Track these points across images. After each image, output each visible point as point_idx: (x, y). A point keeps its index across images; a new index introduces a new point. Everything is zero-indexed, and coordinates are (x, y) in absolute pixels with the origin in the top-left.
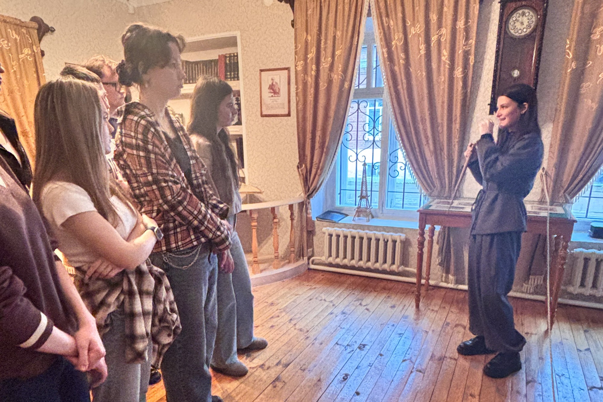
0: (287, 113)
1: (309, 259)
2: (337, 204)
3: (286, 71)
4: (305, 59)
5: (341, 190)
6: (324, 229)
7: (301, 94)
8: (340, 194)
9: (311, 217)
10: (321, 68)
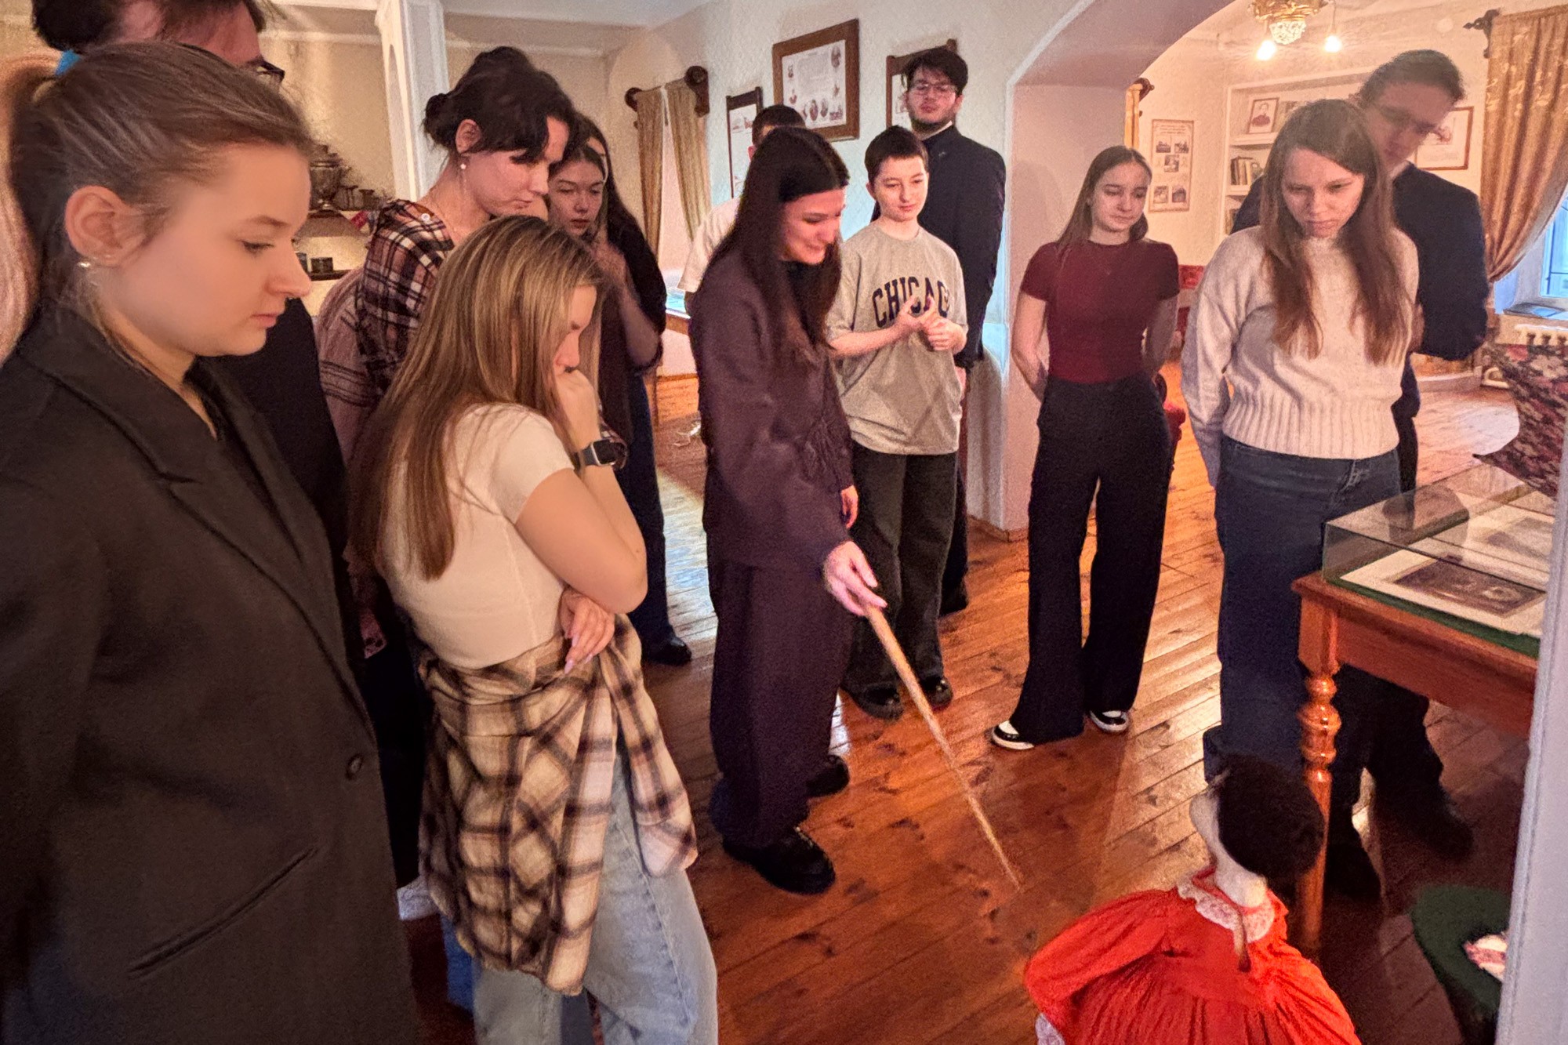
0: (1461, 163)
1: (1485, 369)
2: (1543, 294)
3: (1467, 113)
4: (1505, 96)
5: (1550, 272)
6: (1519, 327)
7: (1492, 142)
8: (1549, 279)
9: (1494, 310)
10: (1533, 107)
